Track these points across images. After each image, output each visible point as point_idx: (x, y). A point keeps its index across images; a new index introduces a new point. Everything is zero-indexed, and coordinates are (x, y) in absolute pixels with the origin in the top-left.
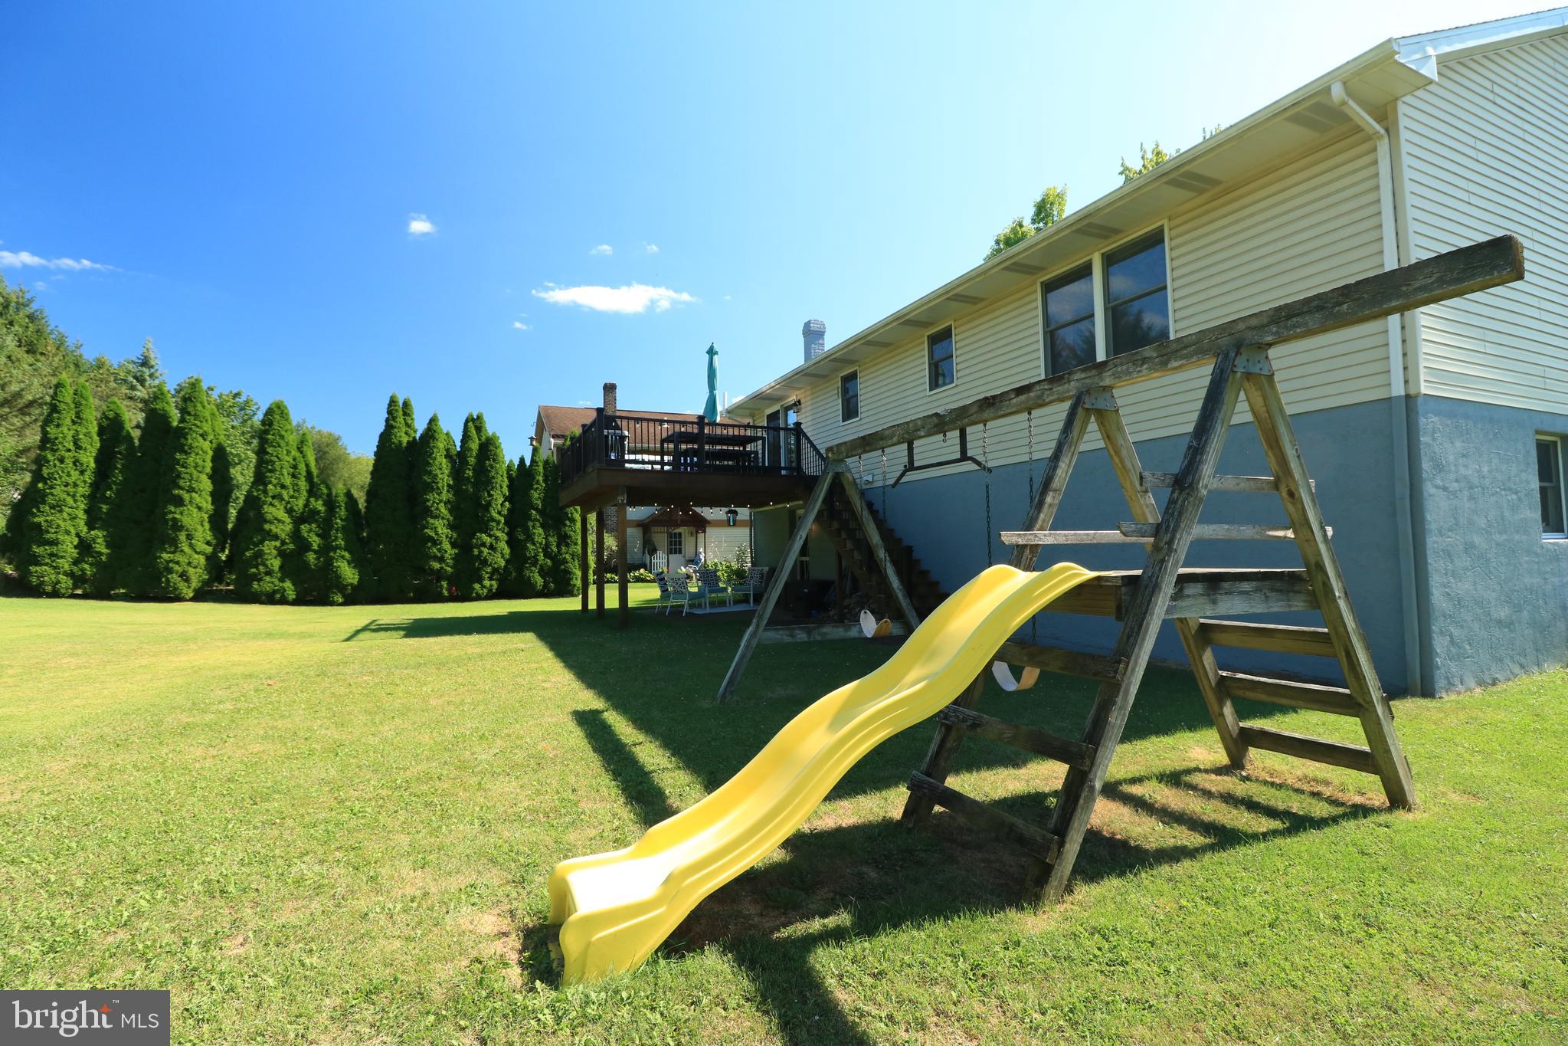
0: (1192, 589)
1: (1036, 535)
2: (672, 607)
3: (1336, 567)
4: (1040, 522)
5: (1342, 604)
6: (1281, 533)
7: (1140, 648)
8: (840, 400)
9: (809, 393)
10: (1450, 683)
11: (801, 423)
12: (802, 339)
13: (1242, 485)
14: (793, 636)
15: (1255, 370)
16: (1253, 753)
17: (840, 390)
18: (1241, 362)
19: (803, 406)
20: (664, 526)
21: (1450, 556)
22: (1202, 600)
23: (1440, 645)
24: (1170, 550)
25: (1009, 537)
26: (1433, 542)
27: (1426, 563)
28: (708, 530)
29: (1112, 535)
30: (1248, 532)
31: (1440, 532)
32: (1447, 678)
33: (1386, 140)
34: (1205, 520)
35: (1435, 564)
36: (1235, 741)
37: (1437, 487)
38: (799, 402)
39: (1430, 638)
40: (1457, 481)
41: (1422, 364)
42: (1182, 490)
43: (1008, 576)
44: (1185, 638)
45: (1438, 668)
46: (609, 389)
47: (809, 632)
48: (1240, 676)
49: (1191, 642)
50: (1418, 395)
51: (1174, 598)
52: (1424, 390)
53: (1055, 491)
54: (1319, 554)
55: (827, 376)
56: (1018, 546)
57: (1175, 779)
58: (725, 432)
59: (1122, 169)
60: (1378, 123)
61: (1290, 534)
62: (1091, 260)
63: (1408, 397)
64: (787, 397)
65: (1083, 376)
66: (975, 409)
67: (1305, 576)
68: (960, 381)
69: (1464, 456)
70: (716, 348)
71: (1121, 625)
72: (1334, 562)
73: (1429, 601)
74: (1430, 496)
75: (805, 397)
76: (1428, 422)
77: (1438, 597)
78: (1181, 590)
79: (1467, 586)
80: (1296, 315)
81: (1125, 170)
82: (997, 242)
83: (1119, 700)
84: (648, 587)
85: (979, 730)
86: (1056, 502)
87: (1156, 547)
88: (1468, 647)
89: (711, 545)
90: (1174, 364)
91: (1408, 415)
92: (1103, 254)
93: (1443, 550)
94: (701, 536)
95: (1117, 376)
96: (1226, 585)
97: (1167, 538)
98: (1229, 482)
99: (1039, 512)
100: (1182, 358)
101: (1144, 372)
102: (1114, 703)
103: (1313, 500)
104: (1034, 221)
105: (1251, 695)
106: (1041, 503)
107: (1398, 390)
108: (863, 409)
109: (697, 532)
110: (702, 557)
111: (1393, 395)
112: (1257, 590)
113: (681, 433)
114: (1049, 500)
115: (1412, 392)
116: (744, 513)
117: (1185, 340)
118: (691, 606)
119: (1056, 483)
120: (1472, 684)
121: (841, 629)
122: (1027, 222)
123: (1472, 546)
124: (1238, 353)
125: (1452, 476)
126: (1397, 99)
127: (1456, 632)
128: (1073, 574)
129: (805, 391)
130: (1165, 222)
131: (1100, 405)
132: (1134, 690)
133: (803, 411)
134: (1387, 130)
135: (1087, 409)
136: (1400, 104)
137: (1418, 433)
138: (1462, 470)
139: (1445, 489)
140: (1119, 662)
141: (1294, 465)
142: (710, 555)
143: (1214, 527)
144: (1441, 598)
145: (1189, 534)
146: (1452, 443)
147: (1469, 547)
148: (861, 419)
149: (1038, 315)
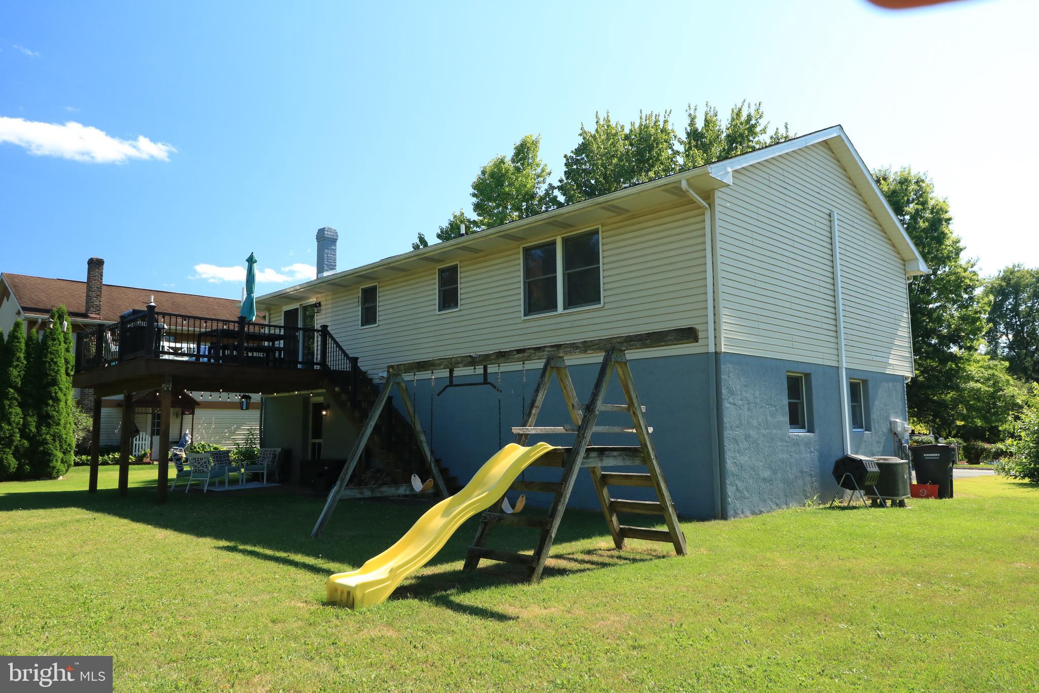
0: (593, 454)
1: (527, 429)
2: (191, 485)
3: (652, 446)
4: (529, 423)
5: (654, 462)
6: (631, 431)
7: (571, 478)
8: (360, 308)
9: (330, 297)
10: (735, 513)
11: (327, 326)
12: (315, 244)
13: (614, 409)
14: (361, 493)
15: (619, 360)
16: (627, 541)
17: (360, 300)
18: (613, 356)
19: (323, 307)
20: (148, 406)
21: (736, 441)
22: (597, 459)
23: (730, 491)
24: (583, 437)
25: (516, 430)
26: (727, 433)
27: (724, 446)
28: (197, 411)
29: (560, 429)
30: (616, 429)
31: (731, 428)
32: (734, 510)
33: (709, 211)
34: (597, 424)
35: (728, 446)
36: (618, 535)
37: (730, 403)
38: (319, 304)
39: (725, 487)
40: (741, 400)
41: (723, 335)
42: (589, 411)
43: (517, 448)
44: (595, 482)
45: (729, 504)
46: (95, 265)
47: (372, 490)
48: (620, 500)
49: (598, 484)
50: (721, 353)
51: (584, 458)
52: (723, 350)
53: (537, 407)
54: (645, 440)
55: (349, 286)
56: (519, 434)
57: (589, 552)
58: (262, 331)
59: (581, 131)
60: (704, 200)
61: (634, 431)
62: (555, 240)
63: (716, 353)
64: (309, 298)
65: (550, 349)
66: (493, 357)
67: (640, 450)
68: (463, 307)
69: (745, 386)
70: (256, 257)
71: (564, 469)
72: (651, 443)
73: (725, 466)
74: (726, 408)
75: (326, 300)
76: (725, 367)
77: (730, 465)
78: (588, 454)
79: (746, 458)
80: (633, 341)
81: (583, 133)
82: (483, 173)
83: (562, 500)
84: (143, 469)
85: (502, 521)
86: (537, 412)
87: (578, 436)
88: (746, 493)
89: (198, 427)
90: (589, 352)
91: (716, 363)
92: (563, 238)
93: (733, 438)
94: (188, 418)
95: (566, 353)
96: (607, 453)
97: (582, 432)
98: (609, 407)
99: (529, 418)
100: (593, 349)
101: (577, 353)
102: (560, 501)
103: (643, 416)
104: (513, 161)
105: (624, 510)
106: (530, 413)
107: (712, 349)
108: (381, 318)
109: (183, 414)
110: (188, 438)
111: (710, 351)
112: (620, 455)
113: (223, 330)
114: (534, 411)
115: (718, 351)
116: (256, 397)
117: (594, 342)
118: (210, 484)
119: (537, 404)
120: (748, 513)
121: (393, 489)
122: (508, 159)
123: (749, 436)
124: (613, 353)
125: (739, 397)
126: (714, 189)
127: (739, 484)
128: (545, 447)
129: (326, 296)
130: (600, 227)
131: (558, 365)
132: (568, 496)
133: (323, 312)
134: (710, 205)
135: (552, 367)
136: (716, 191)
137: (720, 373)
138: (744, 394)
139: (734, 404)
140: (562, 484)
141: (635, 401)
142: (197, 436)
143: (602, 427)
144: (732, 465)
145: (591, 430)
146: (739, 379)
147: (747, 437)
148: (378, 326)
149: (520, 270)
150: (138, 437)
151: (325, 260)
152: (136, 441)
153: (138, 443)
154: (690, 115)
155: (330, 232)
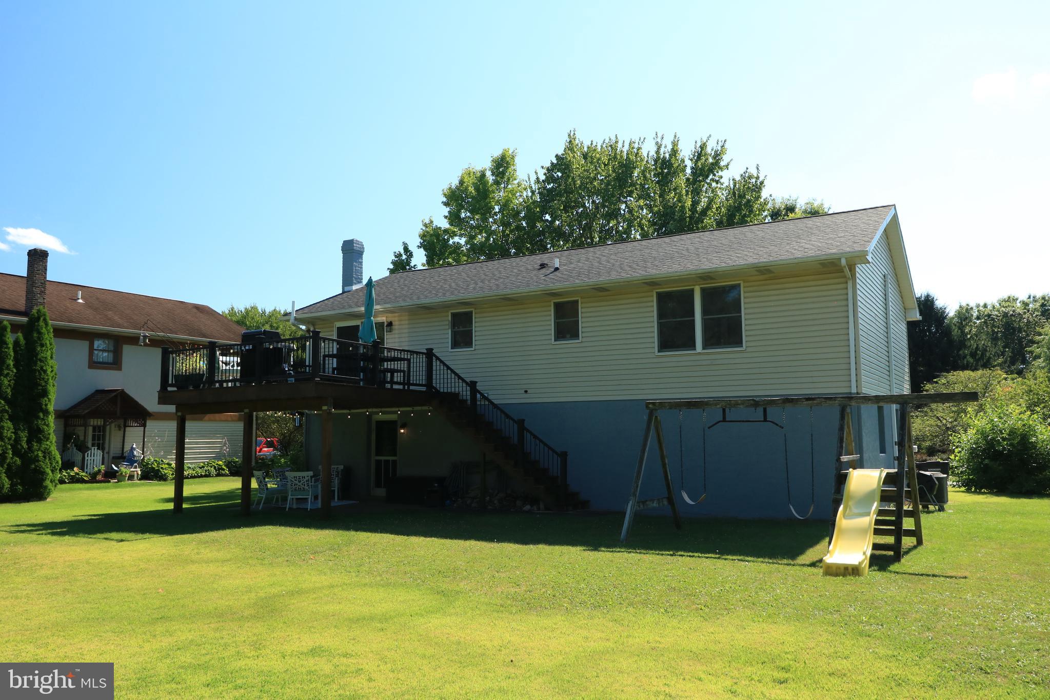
8: (450, 331)
9: (405, 318)
17: (449, 323)
19: (396, 327)
28: (149, 423)
33: (851, 281)
37: (864, 432)
38: (391, 323)
40: (867, 429)
46: (39, 257)
55: (435, 309)
62: (693, 289)
68: (585, 340)
69: (867, 418)
74: (863, 436)
75: (401, 321)
92: (701, 288)
108: (478, 343)
123: (870, 457)
126: (855, 264)
129: (400, 316)
130: (742, 282)
133: (394, 332)
134: (852, 276)
136: (856, 267)
138: (867, 425)
148: (475, 350)
149: (653, 311)
150: (89, 452)
151: (354, 273)
152: (88, 457)
153: (89, 458)
154: (657, 143)
155: (358, 244)
